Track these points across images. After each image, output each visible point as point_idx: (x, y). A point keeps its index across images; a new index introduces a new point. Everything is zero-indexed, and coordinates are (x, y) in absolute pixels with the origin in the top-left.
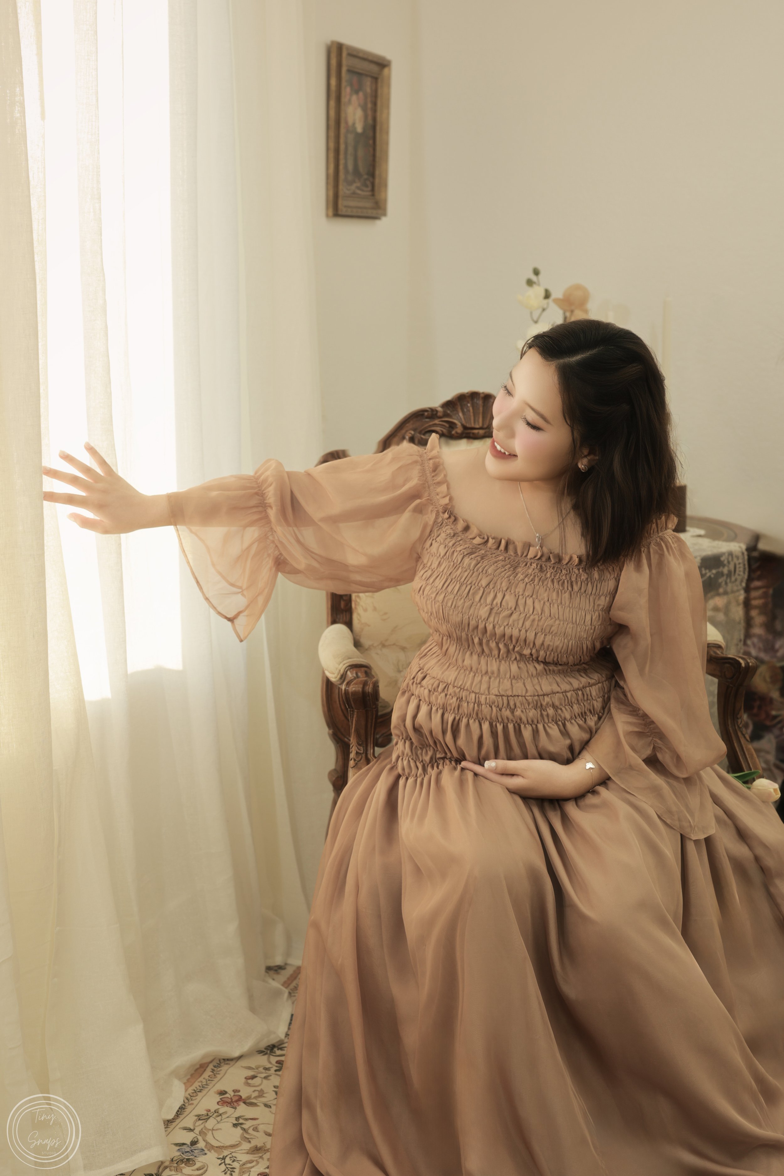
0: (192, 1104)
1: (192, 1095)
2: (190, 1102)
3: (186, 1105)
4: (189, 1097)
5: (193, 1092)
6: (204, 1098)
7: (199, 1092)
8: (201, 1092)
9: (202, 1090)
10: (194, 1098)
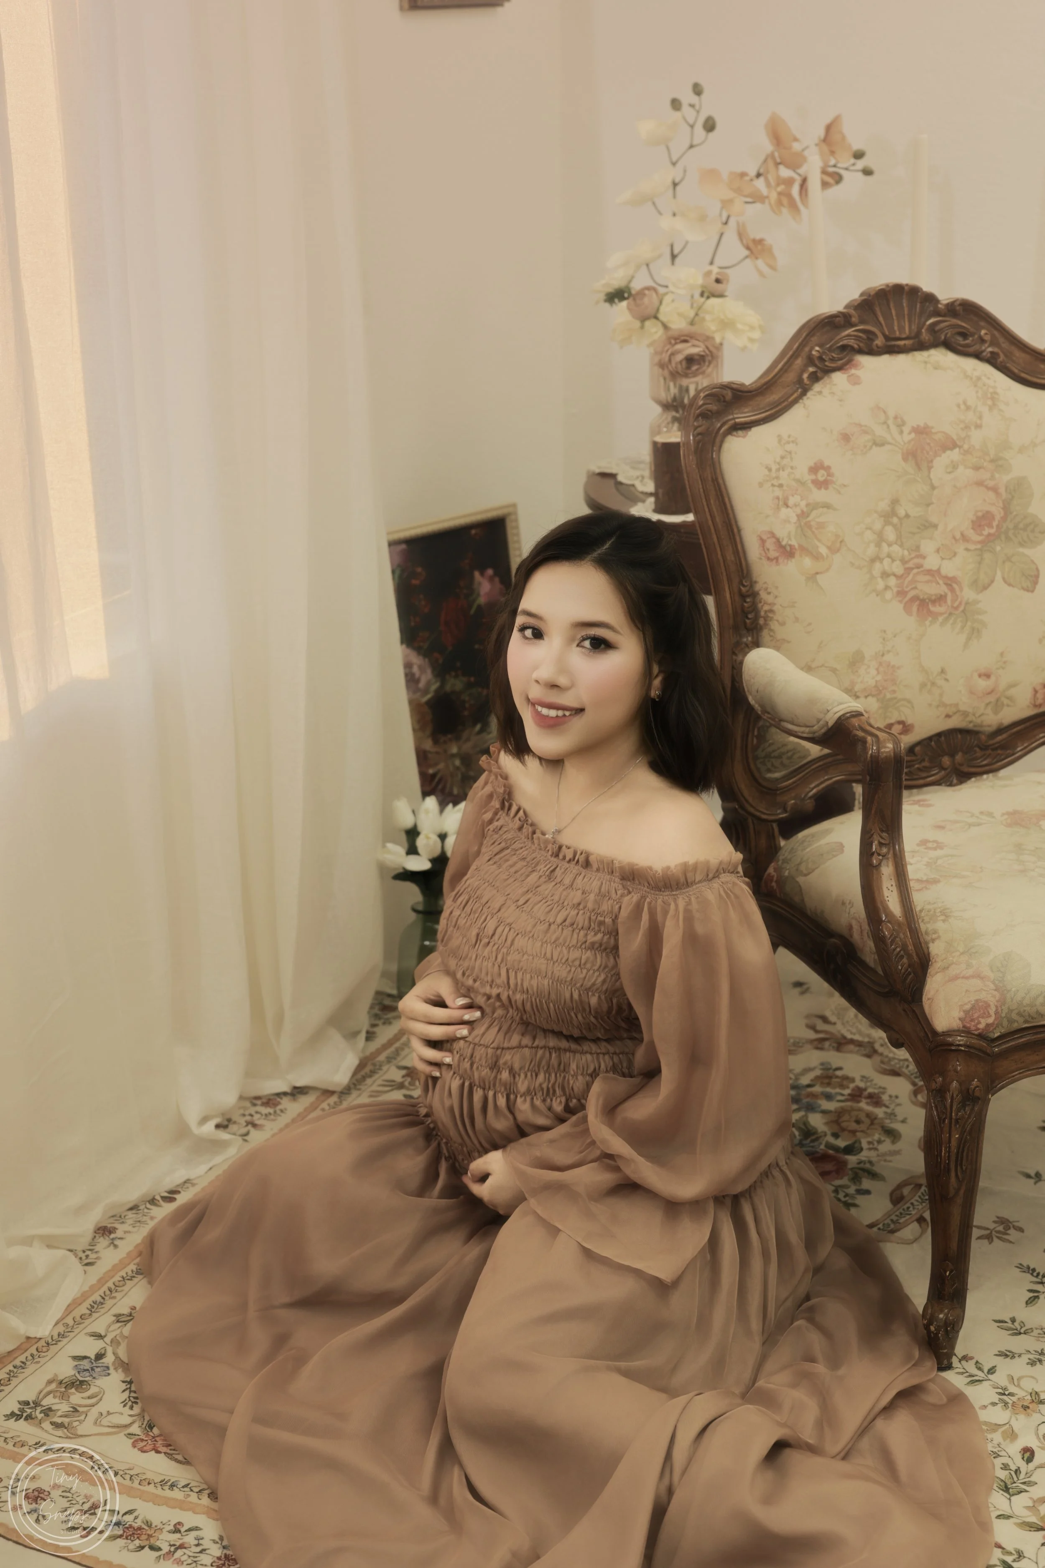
0: (114, 1298)
1: (117, 1284)
2: (113, 1295)
3: (107, 1298)
4: (113, 1287)
5: (121, 1279)
6: (132, 1290)
7: (128, 1279)
8: (131, 1280)
9: (134, 1277)
10: (119, 1289)
